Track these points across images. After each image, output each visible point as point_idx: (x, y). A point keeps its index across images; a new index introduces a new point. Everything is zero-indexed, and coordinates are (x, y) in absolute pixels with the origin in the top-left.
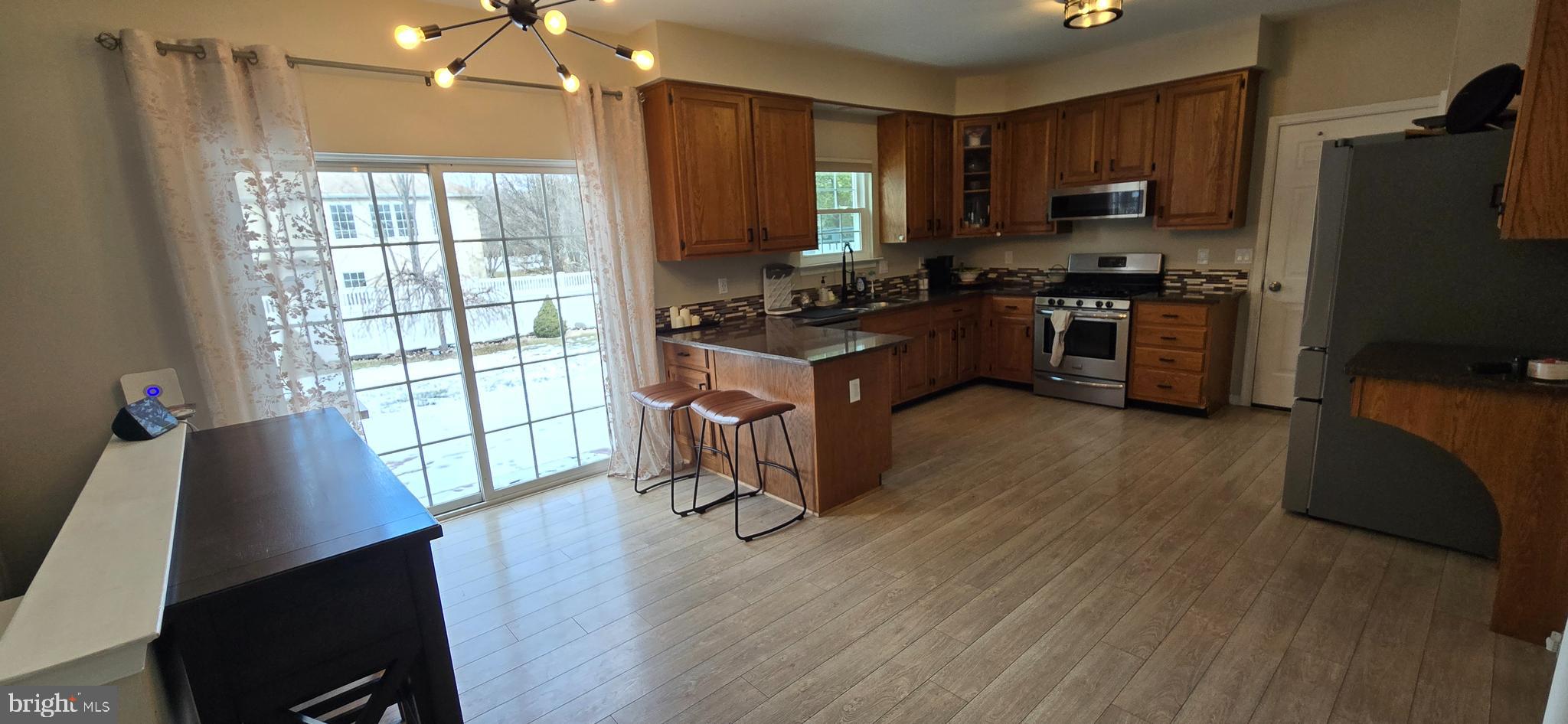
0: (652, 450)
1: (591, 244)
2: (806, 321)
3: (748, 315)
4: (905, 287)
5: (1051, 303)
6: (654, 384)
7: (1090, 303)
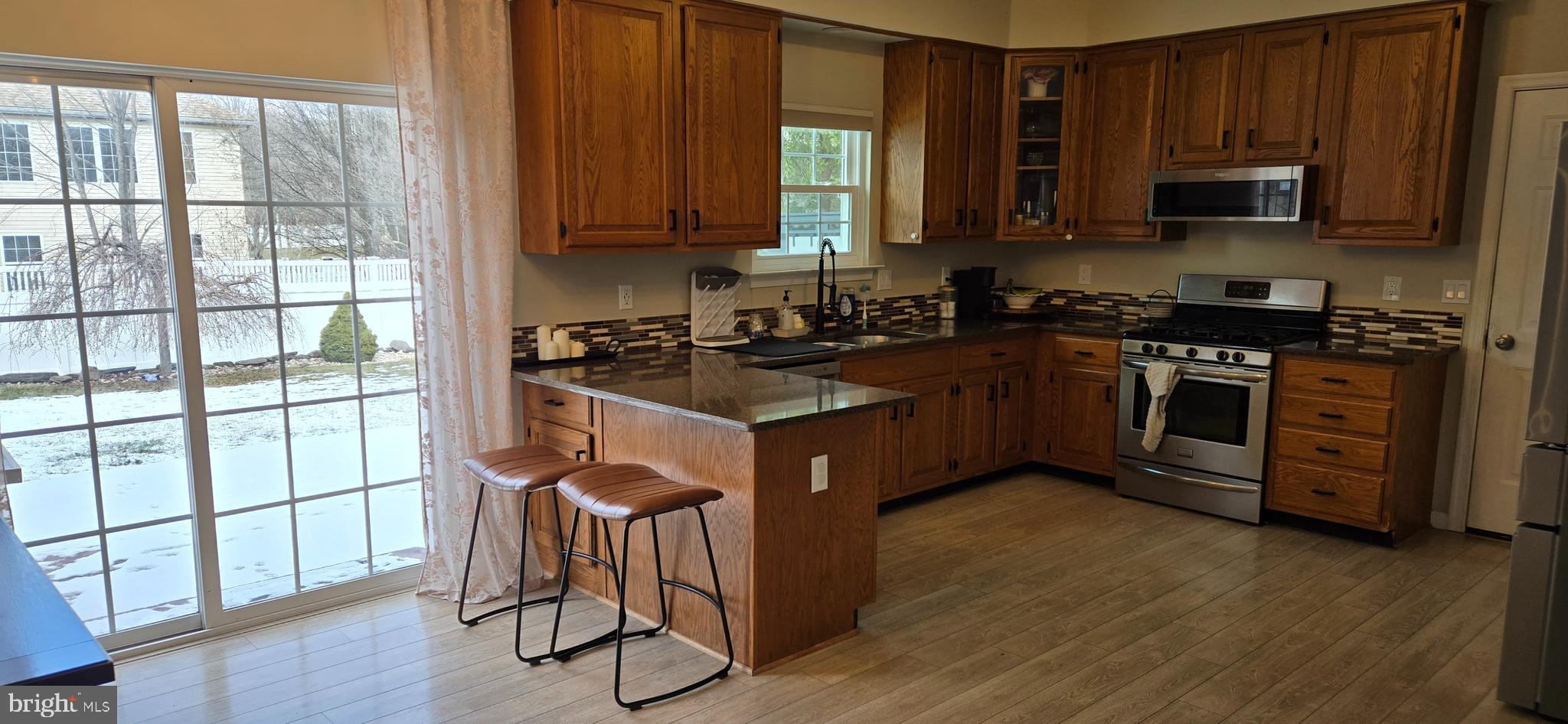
0: (493, 555)
1: (414, 219)
2: (756, 359)
3: (663, 345)
4: (918, 312)
5: (1147, 349)
6: (504, 447)
7: (1208, 353)
